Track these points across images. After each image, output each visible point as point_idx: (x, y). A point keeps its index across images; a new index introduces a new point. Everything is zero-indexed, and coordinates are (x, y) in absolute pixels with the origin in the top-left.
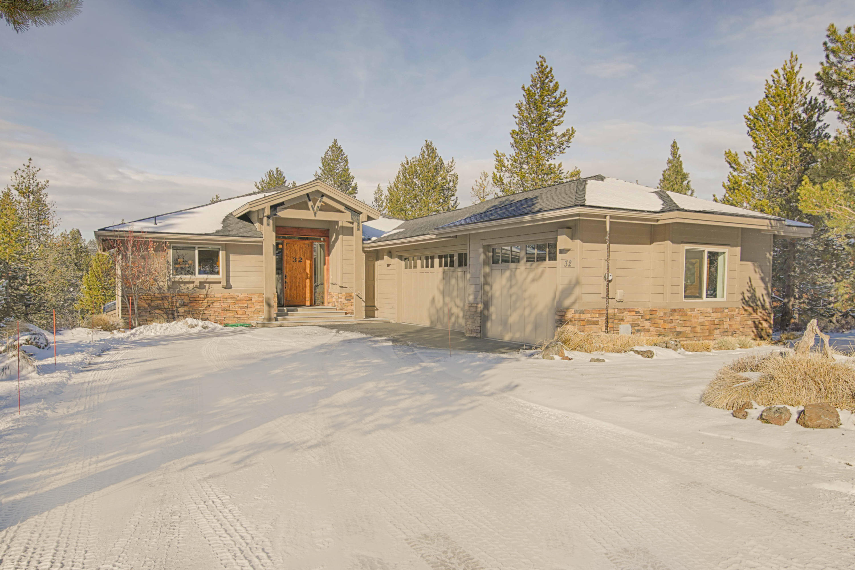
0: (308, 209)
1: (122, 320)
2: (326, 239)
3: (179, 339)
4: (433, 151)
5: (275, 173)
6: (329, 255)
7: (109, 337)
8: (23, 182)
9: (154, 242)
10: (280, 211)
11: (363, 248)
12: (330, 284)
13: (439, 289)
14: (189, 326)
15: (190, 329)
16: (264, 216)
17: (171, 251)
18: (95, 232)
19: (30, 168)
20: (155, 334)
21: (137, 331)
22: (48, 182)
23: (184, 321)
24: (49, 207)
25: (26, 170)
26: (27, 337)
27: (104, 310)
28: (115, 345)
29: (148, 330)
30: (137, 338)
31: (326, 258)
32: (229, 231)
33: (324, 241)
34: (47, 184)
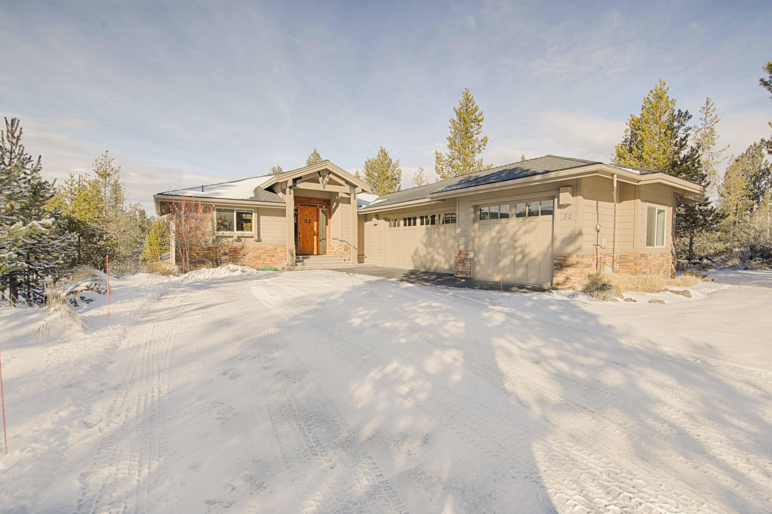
0: (319, 183)
1: (176, 266)
2: (328, 206)
3: (224, 282)
4: (385, 154)
5: (277, 169)
6: (330, 218)
7: (167, 281)
8: (102, 167)
9: (202, 204)
10: (299, 183)
11: (358, 212)
12: (331, 239)
13: (422, 242)
14: (231, 271)
15: (232, 273)
16: (287, 187)
17: (215, 213)
18: (154, 196)
19: (107, 158)
20: (204, 277)
21: (189, 275)
22: (120, 167)
23: (227, 267)
24: (120, 186)
25: (104, 159)
26: (88, 283)
27: (161, 259)
28: (172, 289)
29: (198, 274)
30: (190, 281)
31: (329, 220)
32: (260, 198)
33: (326, 207)
34: (119, 169)
